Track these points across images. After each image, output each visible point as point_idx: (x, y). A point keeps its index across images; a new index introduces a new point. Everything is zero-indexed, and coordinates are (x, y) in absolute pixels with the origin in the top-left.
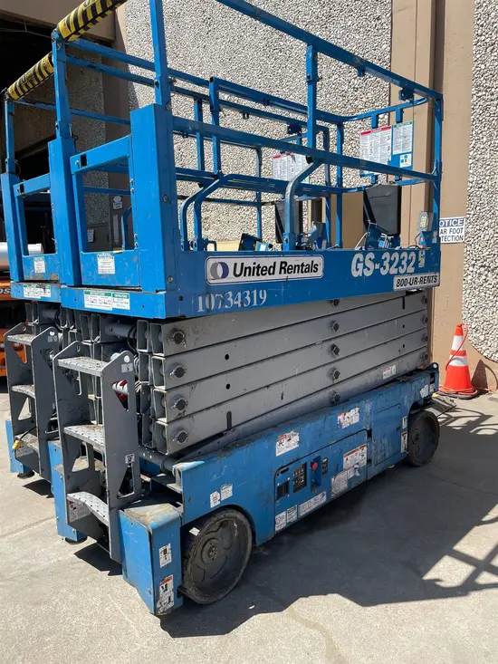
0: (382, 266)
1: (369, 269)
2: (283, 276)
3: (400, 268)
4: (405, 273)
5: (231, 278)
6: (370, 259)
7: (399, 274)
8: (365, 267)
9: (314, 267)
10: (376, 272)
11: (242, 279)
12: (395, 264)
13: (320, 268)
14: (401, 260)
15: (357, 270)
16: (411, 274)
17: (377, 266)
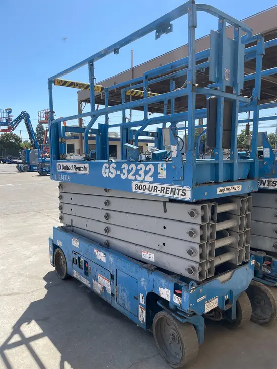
0: (122, 172)
1: (112, 173)
2: (75, 171)
3: (138, 176)
4: (143, 181)
5: (62, 170)
6: (113, 167)
7: (136, 180)
8: (110, 172)
9: (84, 169)
10: (118, 176)
11: (64, 170)
12: (133, 172)
13: (88, 169)
14: (137, 170)
15: (106, 173)
16: (150, 182)
17: (118, 172)
